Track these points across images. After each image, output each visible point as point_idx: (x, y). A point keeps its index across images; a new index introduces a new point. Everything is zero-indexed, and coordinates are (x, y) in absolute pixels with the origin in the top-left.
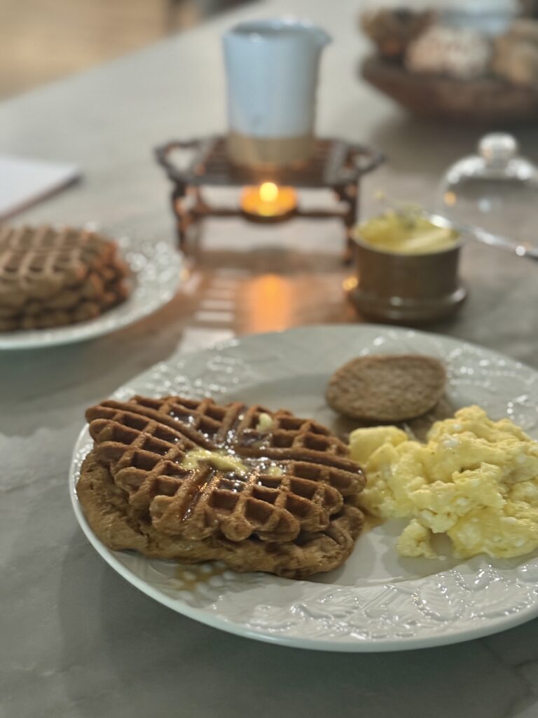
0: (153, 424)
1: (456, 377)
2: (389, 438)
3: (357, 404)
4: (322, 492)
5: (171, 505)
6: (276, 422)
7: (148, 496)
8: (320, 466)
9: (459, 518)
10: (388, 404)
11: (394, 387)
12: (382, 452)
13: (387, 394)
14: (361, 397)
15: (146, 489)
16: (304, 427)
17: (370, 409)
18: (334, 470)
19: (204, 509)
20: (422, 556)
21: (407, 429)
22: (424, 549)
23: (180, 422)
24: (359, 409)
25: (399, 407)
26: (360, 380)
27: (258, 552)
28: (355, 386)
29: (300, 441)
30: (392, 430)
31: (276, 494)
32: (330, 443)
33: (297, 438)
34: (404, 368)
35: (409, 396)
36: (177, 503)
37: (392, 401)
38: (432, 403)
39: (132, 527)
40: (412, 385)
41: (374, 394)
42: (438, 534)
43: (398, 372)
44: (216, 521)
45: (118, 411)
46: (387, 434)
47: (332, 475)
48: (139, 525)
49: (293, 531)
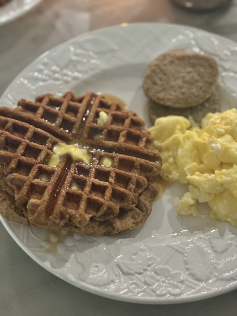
0: (32, 128)
1: (225, 70)
2: (179, 127)
3: (162, 95)
4: (134, 181)
5: (40, 208)
6: (110, 118)
7: (26, 198)
8: (134, 158)
9: (216, 195)
10: (181, 96)
11: (185, 82)
12: (174, 139)
13: (181, 87)
14: (164, 90)
15: (24, 193)
16: (127, 122)
17: (169, 100)
18: (143, 161)
19: (60, 210)
20: (192, 214)
21: (191, 117)
22: (193, 211)
23: (49, 123)
24: (163, 99)
25: (187, 99)
26: (165, 74)
27: (94, 228)
28: (161, 79)
29: (123, 136)
30: (181, 119)
31: (106, 187)
32: (142, 136)
33: (122, 133)
34: (193, 66)
35: (194, 90)
36: (43, 206)
37: (183, 93)
38: (208, 96)
39: (17, 213)
40: (196, 81)
41: (172, 87)
42: (202, 203)
43: (189, 69)
44: (68, 216)
45: (9, 119)
46: (178, 122)
47: (141, 165)
48: (22, 211)
49: (115, 212)
